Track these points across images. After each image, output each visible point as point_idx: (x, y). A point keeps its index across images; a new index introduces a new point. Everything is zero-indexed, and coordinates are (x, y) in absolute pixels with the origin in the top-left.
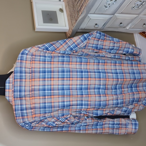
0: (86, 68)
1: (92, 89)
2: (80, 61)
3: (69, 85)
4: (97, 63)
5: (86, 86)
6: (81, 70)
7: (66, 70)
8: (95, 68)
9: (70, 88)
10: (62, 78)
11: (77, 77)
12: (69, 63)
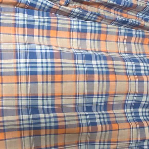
0: (97, 49)
1: (118, 107)
2: (80, 27)
3: (53, 97)
4: (126, 37)
5: (104, 100)
6: (85, 52)
7: (39, 51)
8: (122, 50)
9: (56, 107)
10: (29, 77)
11: (76, 72)
12: (48, 33)
